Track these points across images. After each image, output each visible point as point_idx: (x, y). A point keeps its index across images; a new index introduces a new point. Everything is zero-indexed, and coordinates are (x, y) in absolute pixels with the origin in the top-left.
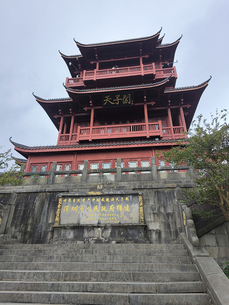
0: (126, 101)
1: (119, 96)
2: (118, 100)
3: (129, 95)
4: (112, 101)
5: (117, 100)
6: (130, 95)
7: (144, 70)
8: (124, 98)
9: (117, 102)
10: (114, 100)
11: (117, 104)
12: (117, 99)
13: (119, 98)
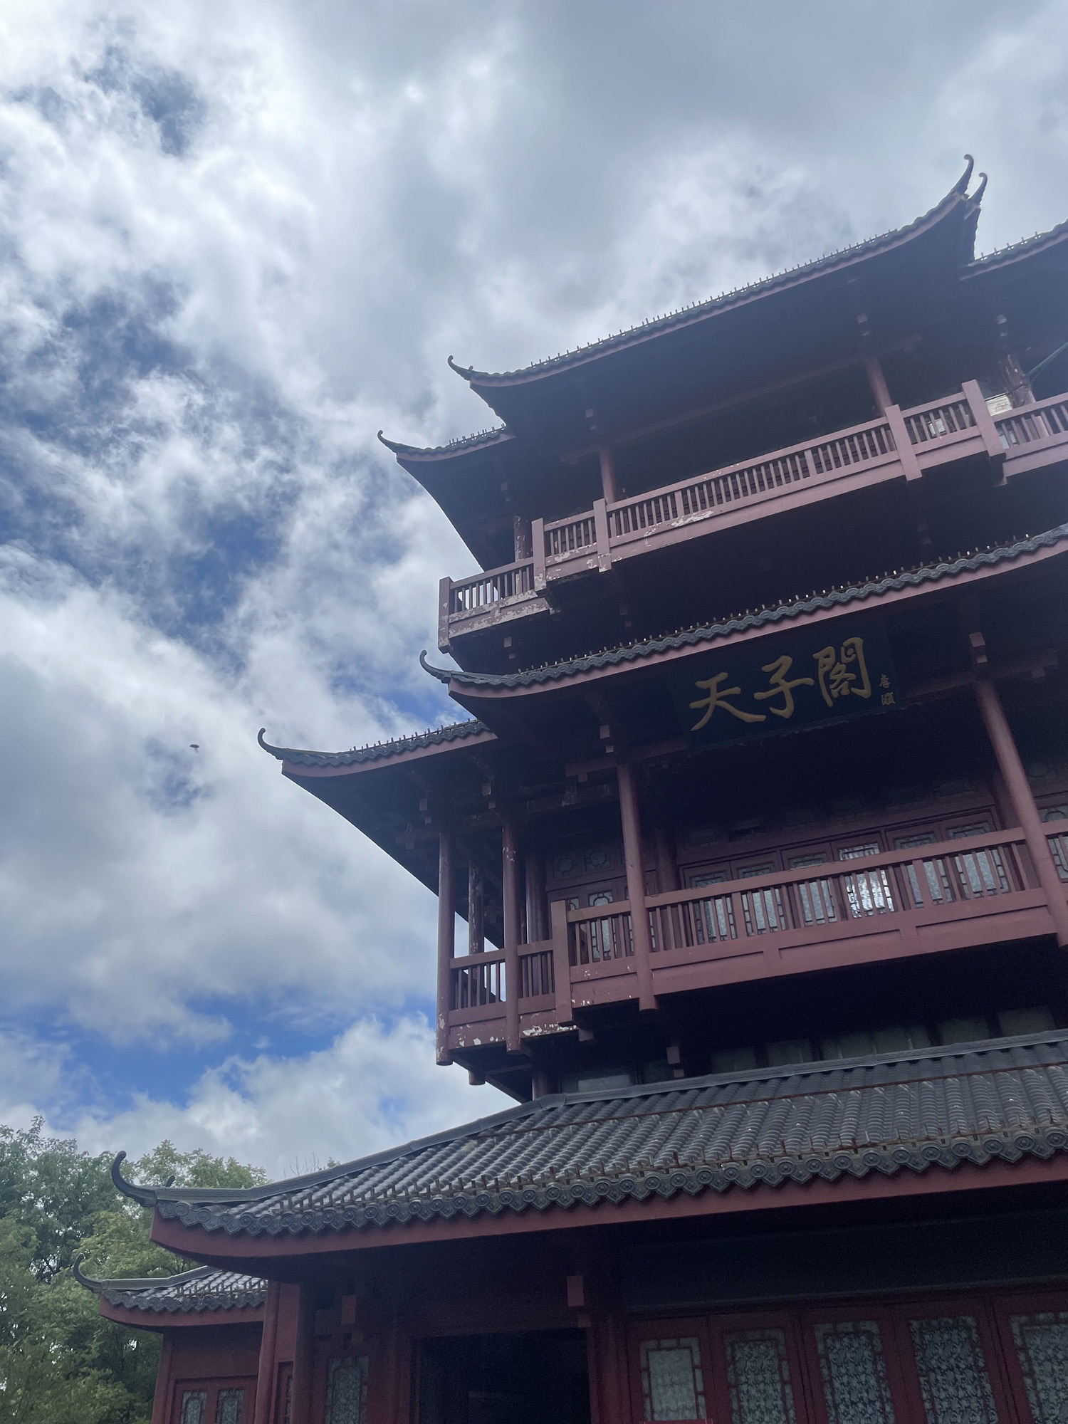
0: (843, 681)
1: (786, 661)
2: (786, 686)
3: (852, 646)
4: (744, 702)
5: (782, 693)
6: (858, 641)
7: (914, 442)
8: (821, 672)
9: (779, 701)
10: (759, 695)
11: (786, 713)
12: (777, 685)
13: (788, 677)
